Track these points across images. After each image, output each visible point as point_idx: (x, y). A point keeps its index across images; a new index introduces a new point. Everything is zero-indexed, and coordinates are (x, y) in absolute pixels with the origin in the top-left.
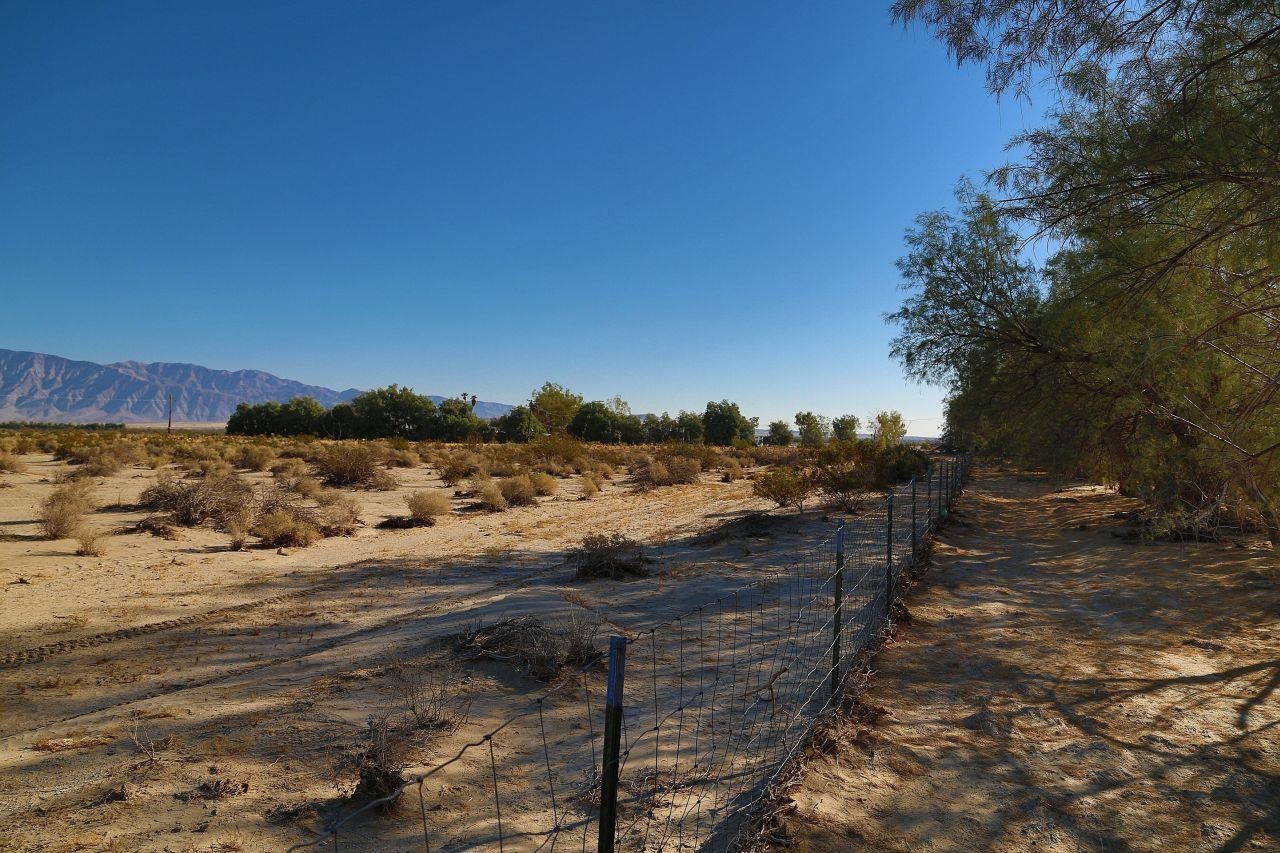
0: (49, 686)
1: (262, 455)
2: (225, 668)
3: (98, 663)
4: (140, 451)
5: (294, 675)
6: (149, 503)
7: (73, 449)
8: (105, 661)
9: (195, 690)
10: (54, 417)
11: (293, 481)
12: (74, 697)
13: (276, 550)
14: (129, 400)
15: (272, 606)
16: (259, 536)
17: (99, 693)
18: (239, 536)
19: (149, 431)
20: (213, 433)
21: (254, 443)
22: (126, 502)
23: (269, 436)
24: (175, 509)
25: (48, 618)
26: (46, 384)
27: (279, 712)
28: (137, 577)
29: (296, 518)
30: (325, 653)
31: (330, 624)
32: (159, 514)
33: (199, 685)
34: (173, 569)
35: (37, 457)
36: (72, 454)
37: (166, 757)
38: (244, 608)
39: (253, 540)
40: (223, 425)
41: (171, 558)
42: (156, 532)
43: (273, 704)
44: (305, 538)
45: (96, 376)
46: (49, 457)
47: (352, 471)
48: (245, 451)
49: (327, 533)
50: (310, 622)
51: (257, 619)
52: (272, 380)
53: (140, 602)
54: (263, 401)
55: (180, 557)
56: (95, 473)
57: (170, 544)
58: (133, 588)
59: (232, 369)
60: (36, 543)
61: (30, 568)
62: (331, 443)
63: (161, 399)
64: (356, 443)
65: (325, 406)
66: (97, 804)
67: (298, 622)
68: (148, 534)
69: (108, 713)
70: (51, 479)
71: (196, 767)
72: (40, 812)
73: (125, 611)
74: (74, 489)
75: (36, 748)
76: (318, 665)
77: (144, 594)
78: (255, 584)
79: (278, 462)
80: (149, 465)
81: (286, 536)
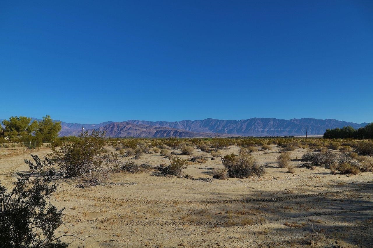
0: (285, 208)
1: (336, 145)
2: (334, 211)
3: (297, 204)
4: (300, 144)
5: (358, 217)
6: (305, 159)
7: (282, 143)
8: (299, 203)
9: (325, 216)
10: (276, 135)
11: (348, 153)
12: (291, 212)
13: (345, 175)
14: (295, 129)
15: (346, 193)
16: (339, 170)
17: (298, 212)
18: (333, 170)
19: (301, 138)
20: (319, 138)
21: (332, 141)
22: (298, 158)
23: (337, 139)
24: (313, 161)
25: (282, 190)
26: (274, 126)
27: (356, 228)
28: (304, 180)
29: (352, 165)
30: (368, 211)
31: (368, 201)
32: (308, 162)
33: (327, 215)
34: (314, 179)
35: (273, 145)
36: (282, 145)
37: (321, 235)
38: (337, 192)
39: (337, 171)
40: (322, 136)
41: (313, 175)
42: (308, 168)
43: (352, 225)
44: (355, 172)
45: (286, 123)
46: (276, 145)
47: (368, 150)
48: (331, 144)
49: (363, 170)
50: (361, 199)
51: (342, 196)
52: (336, 121)
53: (306, 188)
54: (334, 128)
55: (316, 175)
56: (289, 150)
57: (312, 171)
58: (303, 183)
59: (324, 119)
60: (277, 169)
61: (277, 175)
62: (359, 141)
63: (303, 129)
64: (367, 140)
65: (355, 129)
66: (304, 244)
67: (356, 199)
68: (305, 168)
69: (302, 219)
70: (278, 151)
71: (330, 240)
72: (288, 242)
73: (302, 190)
74: (285, 154)
75: (285, 224)
76: (367, 215)
77: (307, 185)
78: (340, 185)
79: (342, 147)
80: (303, 148)
81: (349, 171)
